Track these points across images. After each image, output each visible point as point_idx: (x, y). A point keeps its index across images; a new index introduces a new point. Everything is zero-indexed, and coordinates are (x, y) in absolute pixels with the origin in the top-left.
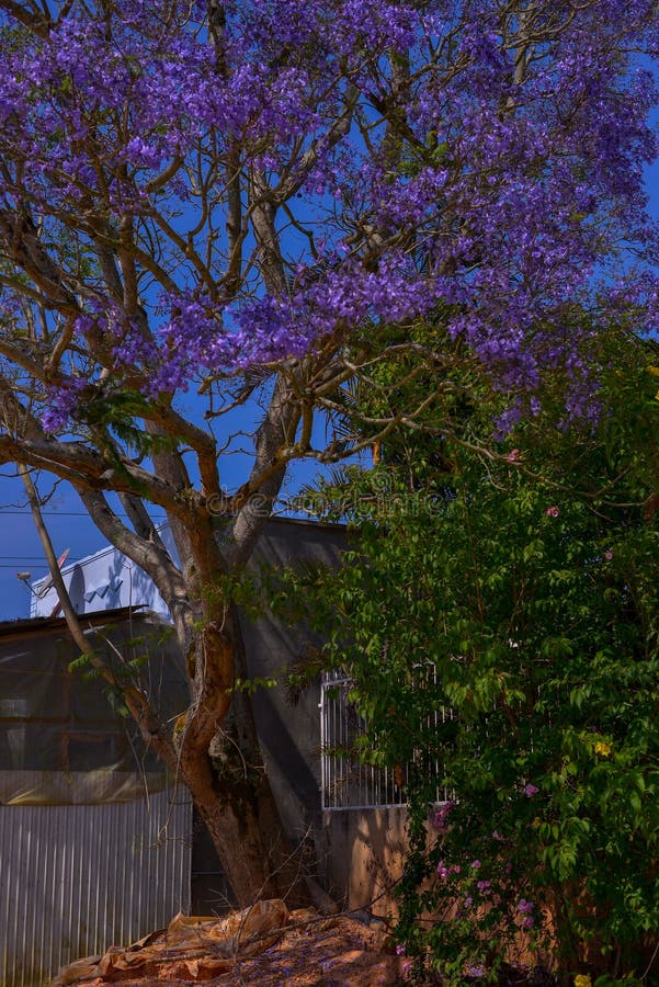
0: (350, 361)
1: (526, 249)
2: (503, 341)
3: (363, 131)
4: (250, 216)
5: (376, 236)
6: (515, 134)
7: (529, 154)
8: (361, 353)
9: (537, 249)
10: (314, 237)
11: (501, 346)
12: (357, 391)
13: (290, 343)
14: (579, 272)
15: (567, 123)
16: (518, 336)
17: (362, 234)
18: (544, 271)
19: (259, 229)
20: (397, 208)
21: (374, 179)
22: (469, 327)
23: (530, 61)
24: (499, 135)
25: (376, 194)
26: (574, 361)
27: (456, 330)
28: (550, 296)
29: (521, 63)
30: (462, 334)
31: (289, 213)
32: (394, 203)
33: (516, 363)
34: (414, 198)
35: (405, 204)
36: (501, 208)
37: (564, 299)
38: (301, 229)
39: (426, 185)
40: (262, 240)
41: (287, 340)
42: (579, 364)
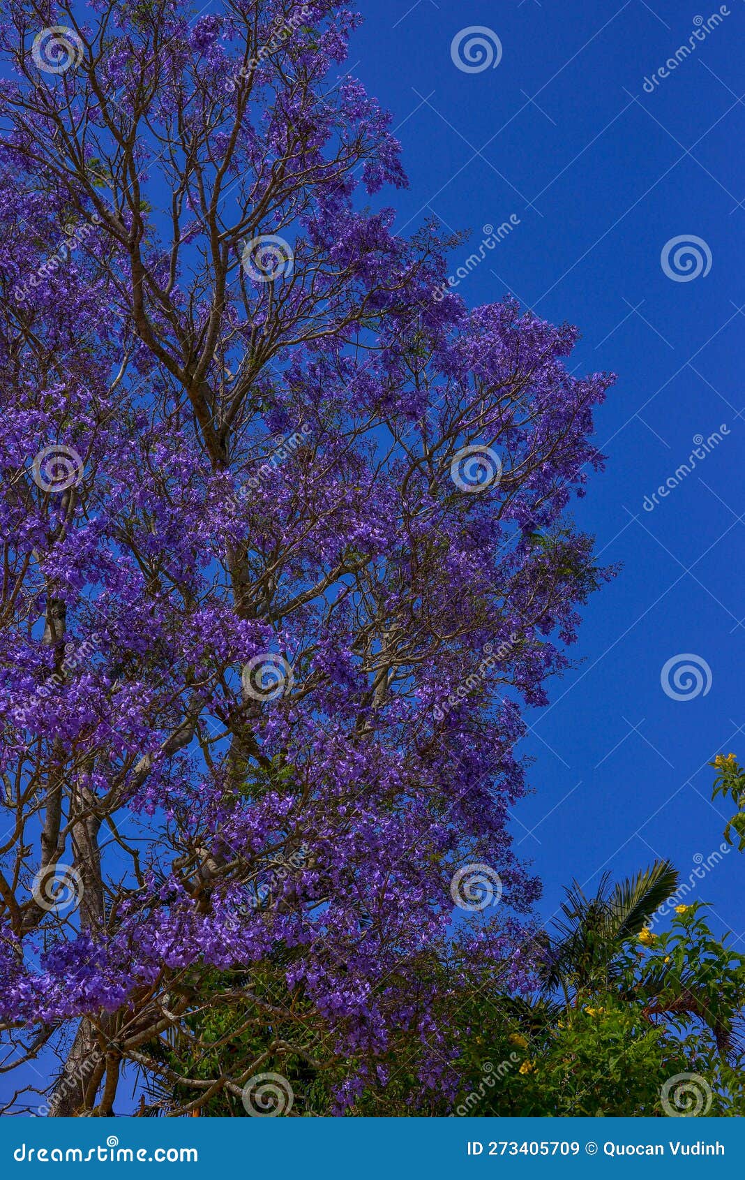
0: (170, 1009)
1: (379, 889)
2: (346, 994)
3: (204, 745)
4: (70, 829)
5: (210, 862)
6: (369, 762)
7: (384, 783)
8: (183, 999)
9: (390, 891)
10: (141, 857)
11: (344, 1000)
12: (176, 1041)
13: (105, 993)
14: (436, 921)
15: (425, 754)
16: (364, 988)
17: (195, 859)
18: (396, 916)
19: (77, 841)
20: (234, 835)
21: (212, 800)
22: (309, 976)
23: (393, 680)
24: (352, 761)
25: (213, 816)
26: (428, 1024)
27: (294, 979)
28: (403, 945)
29: (382, 683)
30: (301, 983)
31: (113, 826)
32: (232, 828)
33: (362, 1020)
34: (254, 825)
35: (244, 830)
36: (350, 840)
37: (418, 948)
38: (125, 847)
39: (269, 811)
40: (81, 854)
41: (102, 990)
42: (433, 1028)
